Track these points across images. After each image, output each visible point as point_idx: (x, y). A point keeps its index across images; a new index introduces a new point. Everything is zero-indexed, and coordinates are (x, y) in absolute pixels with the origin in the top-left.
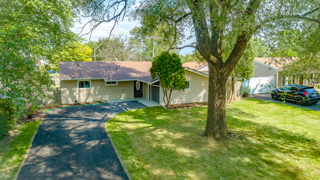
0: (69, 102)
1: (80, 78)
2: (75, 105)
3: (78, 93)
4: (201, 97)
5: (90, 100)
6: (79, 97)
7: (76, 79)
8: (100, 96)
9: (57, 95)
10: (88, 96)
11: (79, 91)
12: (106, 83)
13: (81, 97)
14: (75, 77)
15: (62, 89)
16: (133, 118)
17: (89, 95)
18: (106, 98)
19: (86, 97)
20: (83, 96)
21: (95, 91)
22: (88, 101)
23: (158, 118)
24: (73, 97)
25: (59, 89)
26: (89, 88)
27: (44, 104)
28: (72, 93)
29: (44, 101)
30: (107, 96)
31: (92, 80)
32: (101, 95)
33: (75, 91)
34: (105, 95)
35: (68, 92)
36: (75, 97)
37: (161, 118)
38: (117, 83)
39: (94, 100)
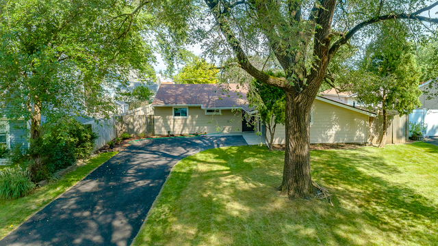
0: (161, 132)
1: (174, 105)
2: (168, 136)
3: (172, 122)
4: (331, 136)
5: (186, 132)
6: (174, 126)
7: (170, 105)
8: (197, 127)
9: (150, 124)
10: (184, 127)
11: (174, 119)
12: (206, 111)
13: (176, 127)
14: (168, 103)
15: (155, 117)
16: (216, 158)
17: (185, 125)
18: (205, 130)
19: (182, 127)
20: (178, 126)
21: (192, 121)
22: (183, 133)
23: (246, 161)
24: (167, 127)
25: (152, 117)
26: (185, 117)
27: (136, 133)
28: (165, 121)
29: (135, 130)
30: (206, 127)
31: (189, 107)
32: (200, 126)
33: (169, 119)
34: (204, 126)
35: (161, 121)
36: (169, 127)
37: (250, 161)
38: (220, 112)
39: (191, 131)
